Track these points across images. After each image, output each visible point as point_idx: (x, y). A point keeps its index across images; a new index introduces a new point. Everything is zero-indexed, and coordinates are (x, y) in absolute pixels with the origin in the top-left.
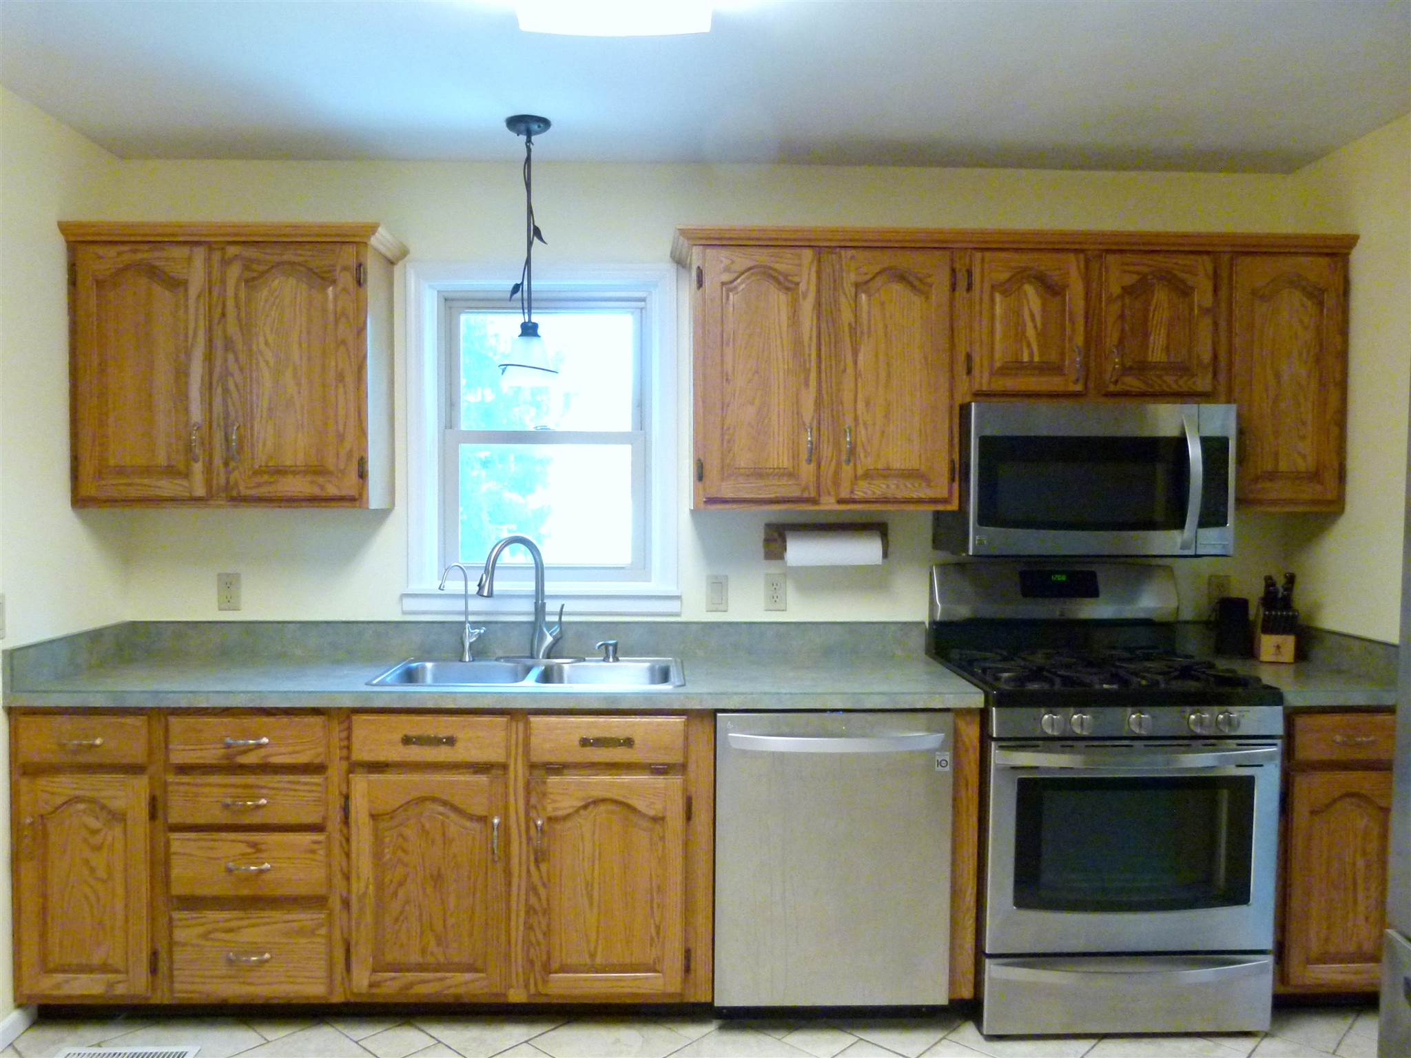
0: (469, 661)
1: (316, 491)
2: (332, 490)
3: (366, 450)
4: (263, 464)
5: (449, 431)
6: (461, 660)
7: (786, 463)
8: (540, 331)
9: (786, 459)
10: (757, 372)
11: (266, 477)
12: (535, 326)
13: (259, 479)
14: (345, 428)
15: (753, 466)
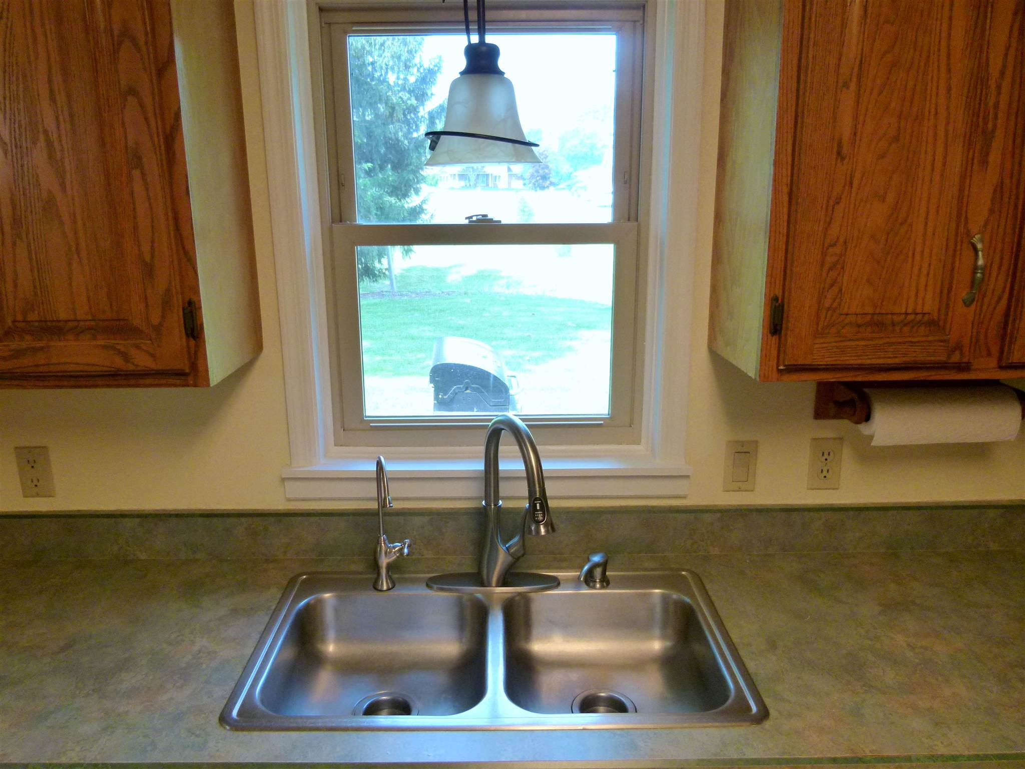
0: (389, 589)
1: (119, 363)
2: (143, 361)
3: (196, 290)
4: (19, 317)
5: (337, 227)
6: (376, 587)
7: (930, 304)
8: (502, 63)
9: (929, 297)
10: (896, 139)
11: (28, 342)
12: (492, 52)
13: (15, 344)
14: (152, 257)
15: (869, 309)
